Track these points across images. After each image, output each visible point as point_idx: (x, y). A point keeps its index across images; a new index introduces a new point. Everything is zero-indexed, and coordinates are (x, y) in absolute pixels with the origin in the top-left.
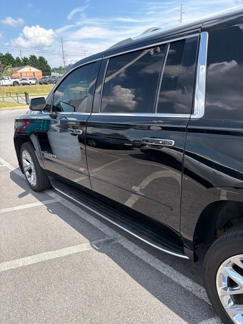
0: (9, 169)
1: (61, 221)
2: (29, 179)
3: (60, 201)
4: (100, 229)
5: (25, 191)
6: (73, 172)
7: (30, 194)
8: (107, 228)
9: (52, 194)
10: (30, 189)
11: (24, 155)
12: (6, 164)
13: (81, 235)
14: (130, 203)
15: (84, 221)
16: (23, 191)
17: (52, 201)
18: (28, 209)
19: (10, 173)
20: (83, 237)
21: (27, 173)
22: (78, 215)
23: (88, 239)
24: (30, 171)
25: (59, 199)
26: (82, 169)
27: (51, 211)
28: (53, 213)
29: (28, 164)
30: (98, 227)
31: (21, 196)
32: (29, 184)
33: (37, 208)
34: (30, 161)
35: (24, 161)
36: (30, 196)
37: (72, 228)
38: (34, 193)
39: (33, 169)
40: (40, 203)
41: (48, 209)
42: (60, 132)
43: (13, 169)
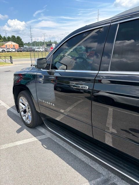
0: (6, 108)
1: (56, 157)
2: (24, 118)
3: (50, 137)
4: (92, 166)
5: (20, 127)
7: (25, 129)
8: (98, 165)
9: (43, 130)
10: (24, 126)
11: (20, 100)
12: (3, 104)
13: (78, 173)
14: (108, 141)
15: (76, 158)
16: (19, 127)
17: (43, 137)
18: (26, 144)
19: (7, 111)
20: (81, 176)
21: (22, 113)
22: (68, 151)
23: (87, 179)
24: (25, 111)
25: (48, 135)
26: (62, 111)
27: (46, 147)
28: (48, 148)
29: (24, 106)
30: (90, 164)
31: (19, 131)
32: (24, 122)
33: (33, 143)
34: (26, 105)
35: (21, 104)
36: (26, 132)
37: (68, 165)
38: (28, 128)
39: (27, 110)
40: (34, 139)
41: (42, 145)
42: (43, 83)
43: (8, 108)
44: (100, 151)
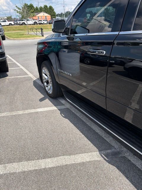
0: (33, 79)
1: (72, 125)
2: (47, 88)
3: (69, 108)
4: (105, 138)
5: (43, 96)
6: (76, 84)
7: (47, 99)
8: (111, 138)
9: (63, 101)
10: (47, 96)
11: (43, 71)
12: (31, 75)
13: (90, 142)
15: (90, 129)
16: (42, 96)
17: (62, 107)
18: (46, 111)
19: (33, 82)
20: (92, 145)
21: (45, 84)
22: (84, 122)
23: (97, 148)
24: (48, 82)
25: (68, 106)
27: (64, 116)
28: (65, 117)
29: (46, 77)
30: (103, 136)
31: (41, 100)
32: (47, 92)
33: (53, 111)
34: (48, 76)
35: (44, 75)
36: (47, 101)
37: (81, 134)
38: (50, 98)
39: (49, 81)
40: (54, 108)
41: (61, 114)
43: (35, 79)
44: (114, 124)
